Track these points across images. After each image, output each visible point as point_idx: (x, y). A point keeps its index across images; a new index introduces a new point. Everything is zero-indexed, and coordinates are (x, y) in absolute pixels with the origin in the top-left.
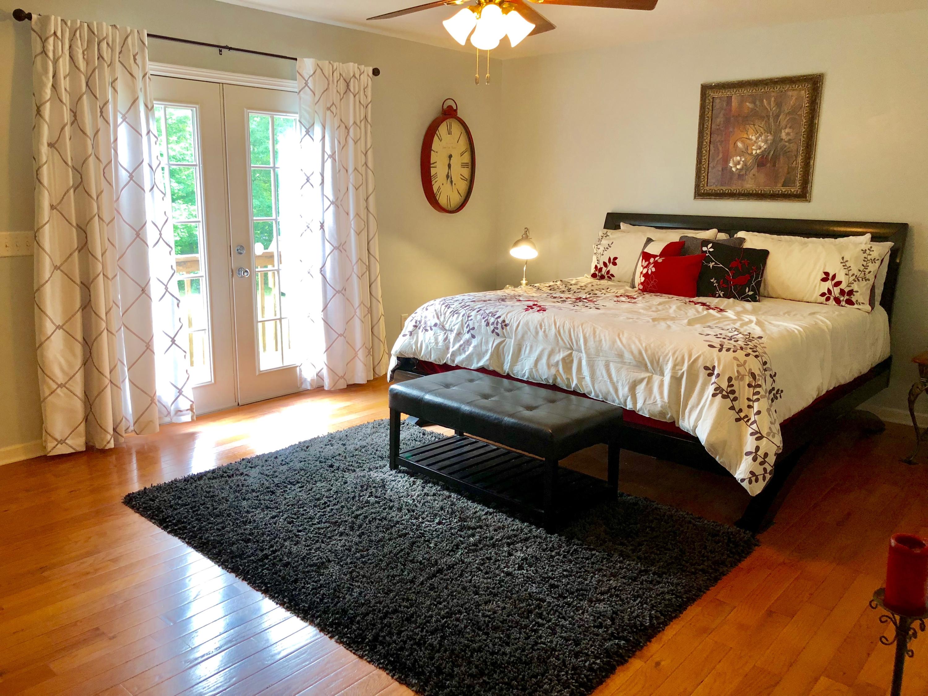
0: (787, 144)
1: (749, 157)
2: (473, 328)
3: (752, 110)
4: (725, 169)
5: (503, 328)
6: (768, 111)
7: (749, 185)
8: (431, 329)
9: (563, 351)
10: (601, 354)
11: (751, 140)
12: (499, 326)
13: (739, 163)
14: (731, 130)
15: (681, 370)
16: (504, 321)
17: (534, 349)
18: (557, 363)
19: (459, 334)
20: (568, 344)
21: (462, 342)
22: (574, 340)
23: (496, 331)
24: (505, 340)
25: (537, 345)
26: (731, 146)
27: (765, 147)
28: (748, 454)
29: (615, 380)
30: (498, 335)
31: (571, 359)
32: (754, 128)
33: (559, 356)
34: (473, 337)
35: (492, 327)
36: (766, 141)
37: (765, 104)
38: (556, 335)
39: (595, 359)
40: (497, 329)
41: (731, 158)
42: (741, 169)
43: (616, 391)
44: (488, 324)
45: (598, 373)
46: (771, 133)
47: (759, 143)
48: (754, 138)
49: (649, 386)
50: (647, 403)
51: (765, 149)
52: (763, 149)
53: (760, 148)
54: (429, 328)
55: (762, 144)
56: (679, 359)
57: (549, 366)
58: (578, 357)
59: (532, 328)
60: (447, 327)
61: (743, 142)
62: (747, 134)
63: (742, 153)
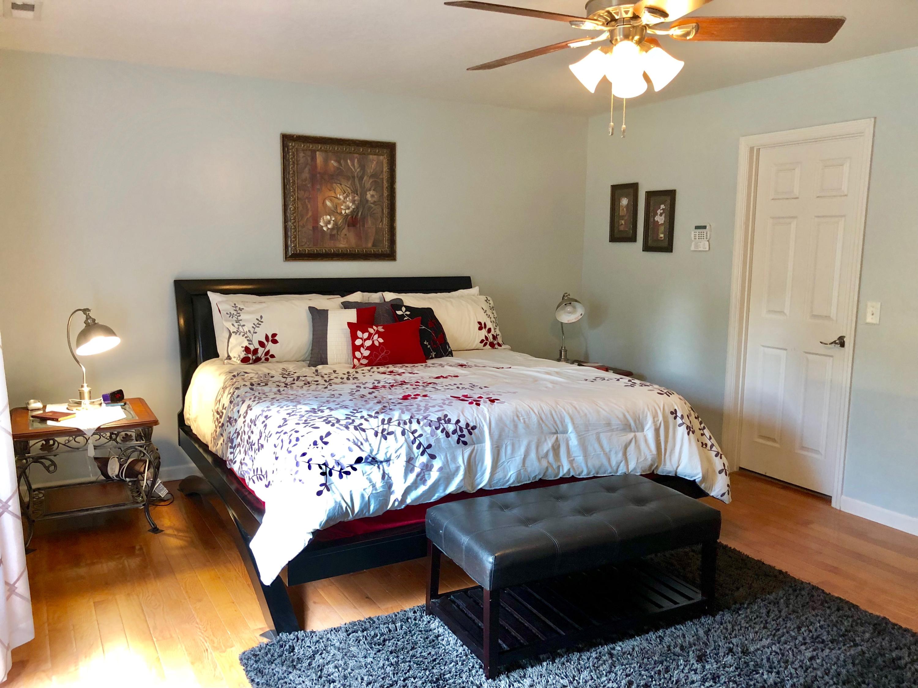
0: (372, 205)
1: (339, 217)
2: (430, 446)
3: (338, 169)
4: (316, 228)
5: (470, 433)
6: (352, 172)
7: (342, 245)
8: (355, 469)
9: (549, 438)
10: (590, 428)
11: (339, 199)
12: (465, 432)
13: (329, 222)
14: (318, 187)
15: (658, 420)
16: (467, 425)
17: (517, 446)
18: (547, 455)
19: (410, 461)
20: (552, 428)
21: (417, 470)
22: (558, 422)
23: (462, 439)
24: (474, 447)
25: (519, 441)
26: (320, 205)
27: (353, 207)
28: (720, 472)
29: (607, 450)
30: (465, 443)
31: (558, 443)
32: (341, 188)
33: (547, 444)
34: (433, 457)
35: (455, 437)
36: (353, 202)
37: (350, 164)
38: (538, 421)
39: (585, 435)
40: (463, 436)
41: (321, 217)
42: (332, 229)
43: (609, 460)
44: (448, 435)
45: (590, 448)
46: (357, 194)
47: (348, 203)
48: (341, 197)
49: (637, 444)
50: (639, 461)
51: (354, 209)
52: (351, 209)
53: (348, 208)
54: (349, 469)
55: (351, 205)
56: (654, 411)
57: (539, 459)
58: (565, 440)
59: (508, 423)
60: (380, 457)
61: (331, 201)
62: (335, 193)
63: (331, 213)
